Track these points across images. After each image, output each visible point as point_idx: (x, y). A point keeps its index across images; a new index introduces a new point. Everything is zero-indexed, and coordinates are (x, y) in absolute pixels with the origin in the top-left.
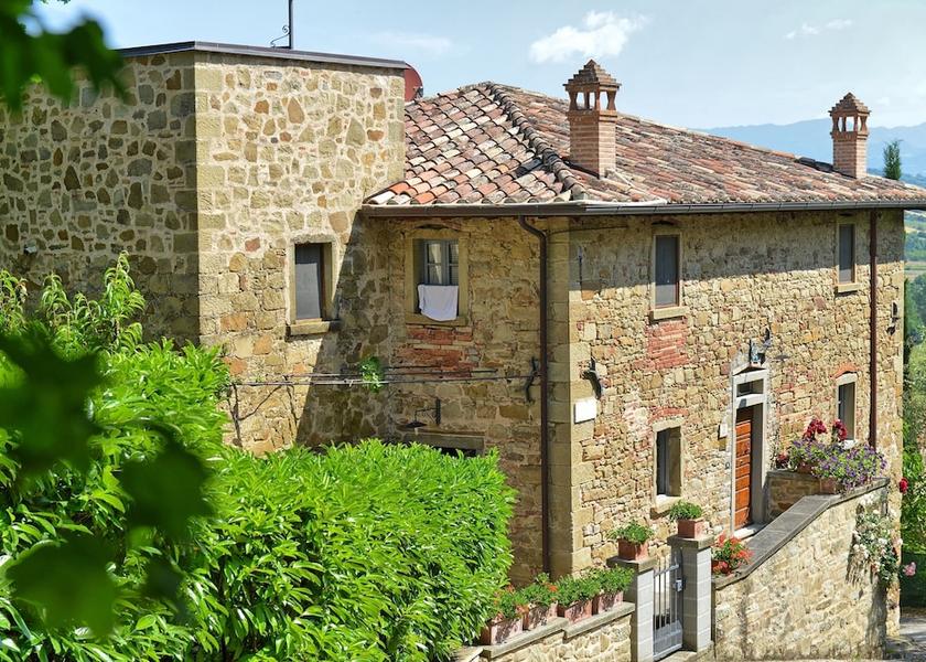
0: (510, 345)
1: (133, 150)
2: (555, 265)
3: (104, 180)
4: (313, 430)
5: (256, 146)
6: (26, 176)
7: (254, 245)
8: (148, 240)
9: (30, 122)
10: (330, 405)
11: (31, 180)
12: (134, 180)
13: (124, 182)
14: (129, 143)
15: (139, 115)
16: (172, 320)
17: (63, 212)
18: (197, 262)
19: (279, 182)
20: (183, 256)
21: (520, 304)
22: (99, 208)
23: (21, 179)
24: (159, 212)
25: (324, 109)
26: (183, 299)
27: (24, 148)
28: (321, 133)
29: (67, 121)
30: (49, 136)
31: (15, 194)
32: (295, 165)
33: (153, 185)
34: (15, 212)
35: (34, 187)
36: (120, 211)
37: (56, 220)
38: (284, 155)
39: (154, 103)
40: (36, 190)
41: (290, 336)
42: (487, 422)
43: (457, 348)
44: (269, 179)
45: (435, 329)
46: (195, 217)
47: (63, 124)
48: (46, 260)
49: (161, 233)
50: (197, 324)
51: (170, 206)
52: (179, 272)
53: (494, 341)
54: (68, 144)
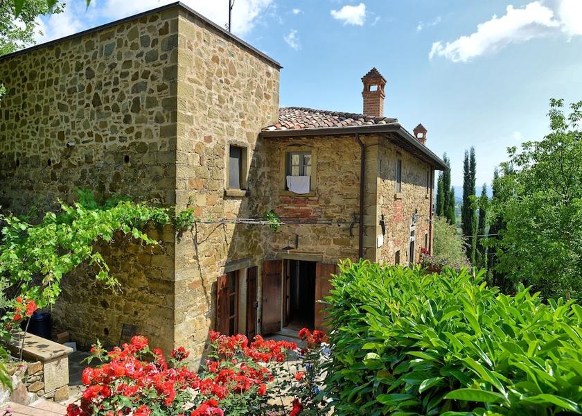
0: (340, 206)
1: (135, 77)
2: (369, 163)
3: (116, 98)
4: (235, 251)
5: (211, 81)
6: (70, 102)
7: (209, 139)
8: (143, 132)
9: (74, 70)
10: (244, 237)
11: (73, 104)
12: (135, 96)
13: (128, 98)
14: (133, 73)
15: (140, 55)
16: (157, 181)
17: (91, 120)
18: (176, 142)
19: (223, 106)
20: (166, 140)
21: (347, 184)
22: (112, 115)
23: (67, 104)
24: (151, 113)
25: (246, 73)
26: (165, 167)
27: (69, 86)
28: (244, 86)
29: (95, 66)
30: (84, 77)
31: (63, 114)
32: (231, 99)
33: (148, 98)
34: (63, 124)
35: (74, 108)
36: (125, 116)
37: (86, 125)
38: (226, 91)
39: (150, 46)
40: (76, 109)
41: (226, 196)
42: (326, 247)
43: (309, 208)
44: (218, 103)
45: (297, 199)
46: (175, 114)
47: (93, 69)
48: (79, 150)
49: (152, 127)
50: (174, 182)
51: (158, 109)
52: (163, 150)
53: (331, 204)
54: (95, 80)
